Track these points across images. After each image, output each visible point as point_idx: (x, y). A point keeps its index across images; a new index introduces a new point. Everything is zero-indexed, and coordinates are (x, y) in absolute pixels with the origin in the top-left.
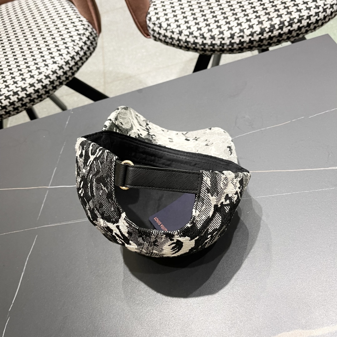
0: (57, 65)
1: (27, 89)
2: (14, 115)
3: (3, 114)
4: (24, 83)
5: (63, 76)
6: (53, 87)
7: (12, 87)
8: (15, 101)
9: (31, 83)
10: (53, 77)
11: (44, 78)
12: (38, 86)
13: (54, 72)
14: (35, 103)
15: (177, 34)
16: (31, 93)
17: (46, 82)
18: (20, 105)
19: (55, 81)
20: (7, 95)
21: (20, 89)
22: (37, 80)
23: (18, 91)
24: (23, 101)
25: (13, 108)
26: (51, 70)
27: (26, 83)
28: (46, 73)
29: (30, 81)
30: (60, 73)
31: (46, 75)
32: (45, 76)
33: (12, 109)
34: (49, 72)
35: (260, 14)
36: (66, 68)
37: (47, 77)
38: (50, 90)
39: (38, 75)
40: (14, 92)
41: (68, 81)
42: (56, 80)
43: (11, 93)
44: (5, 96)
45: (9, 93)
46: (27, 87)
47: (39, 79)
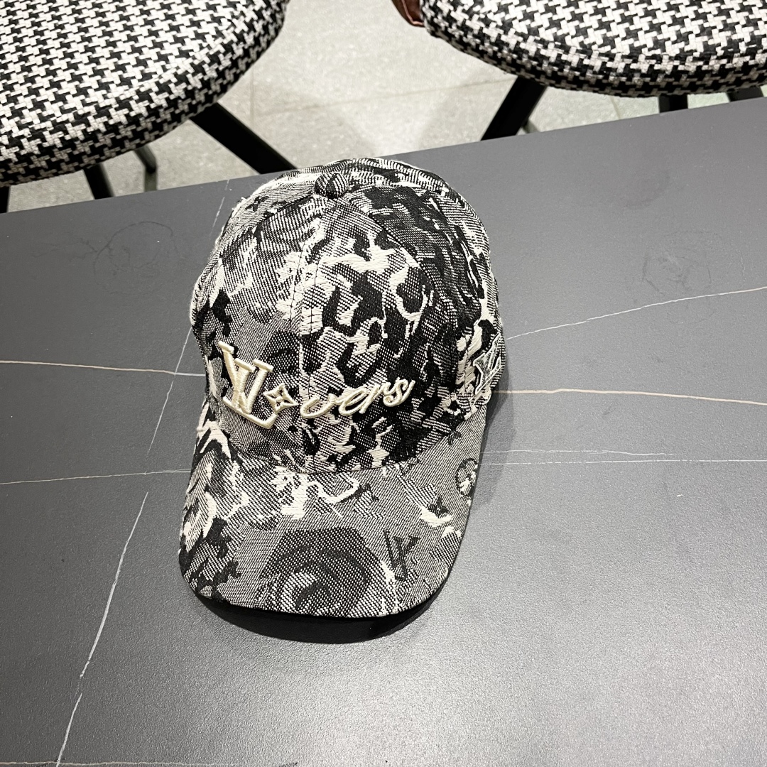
0: (190, 60)
1: (112, 111)
2: (68, 172)
3: (42, 168)
4: (105, 97)
5: (200, 90)
6: (173, 114)
7: (74, 102)
8: (77, 139)
9: (122, 98)
10: (178, 91)
11: (156, 89)
12: (140, 108)
13: (182, 78)
14: (123, 150)
15: (497, 26)
16: (120, 123)
17: (160, 100)
18: (87, 149)
19: (180, 101)
20: (59, 120)
21: (92, 109)
22: (138, 92)
23: (89, 113)
24: (96, 140)
25: (70, 155)
26: (174, 70)
27: (109, 95)
28: (160, 77)
29: (118, 92)
30: (195, 82)
31: (162, 81)
32: (157, 84)
33: (65, 157)
34: (168, 76)
35: (707, 11)
36: (211, 73)
37: (163, 88)
38: (165, 121)
39: (140, 81)
40: (76, 116)
41: (208, 105)
42: (183, 100)
43: (70, 116)
44: (54, 123)
45: (65, 117)
46: (110, 106)
47: (142, 90)
